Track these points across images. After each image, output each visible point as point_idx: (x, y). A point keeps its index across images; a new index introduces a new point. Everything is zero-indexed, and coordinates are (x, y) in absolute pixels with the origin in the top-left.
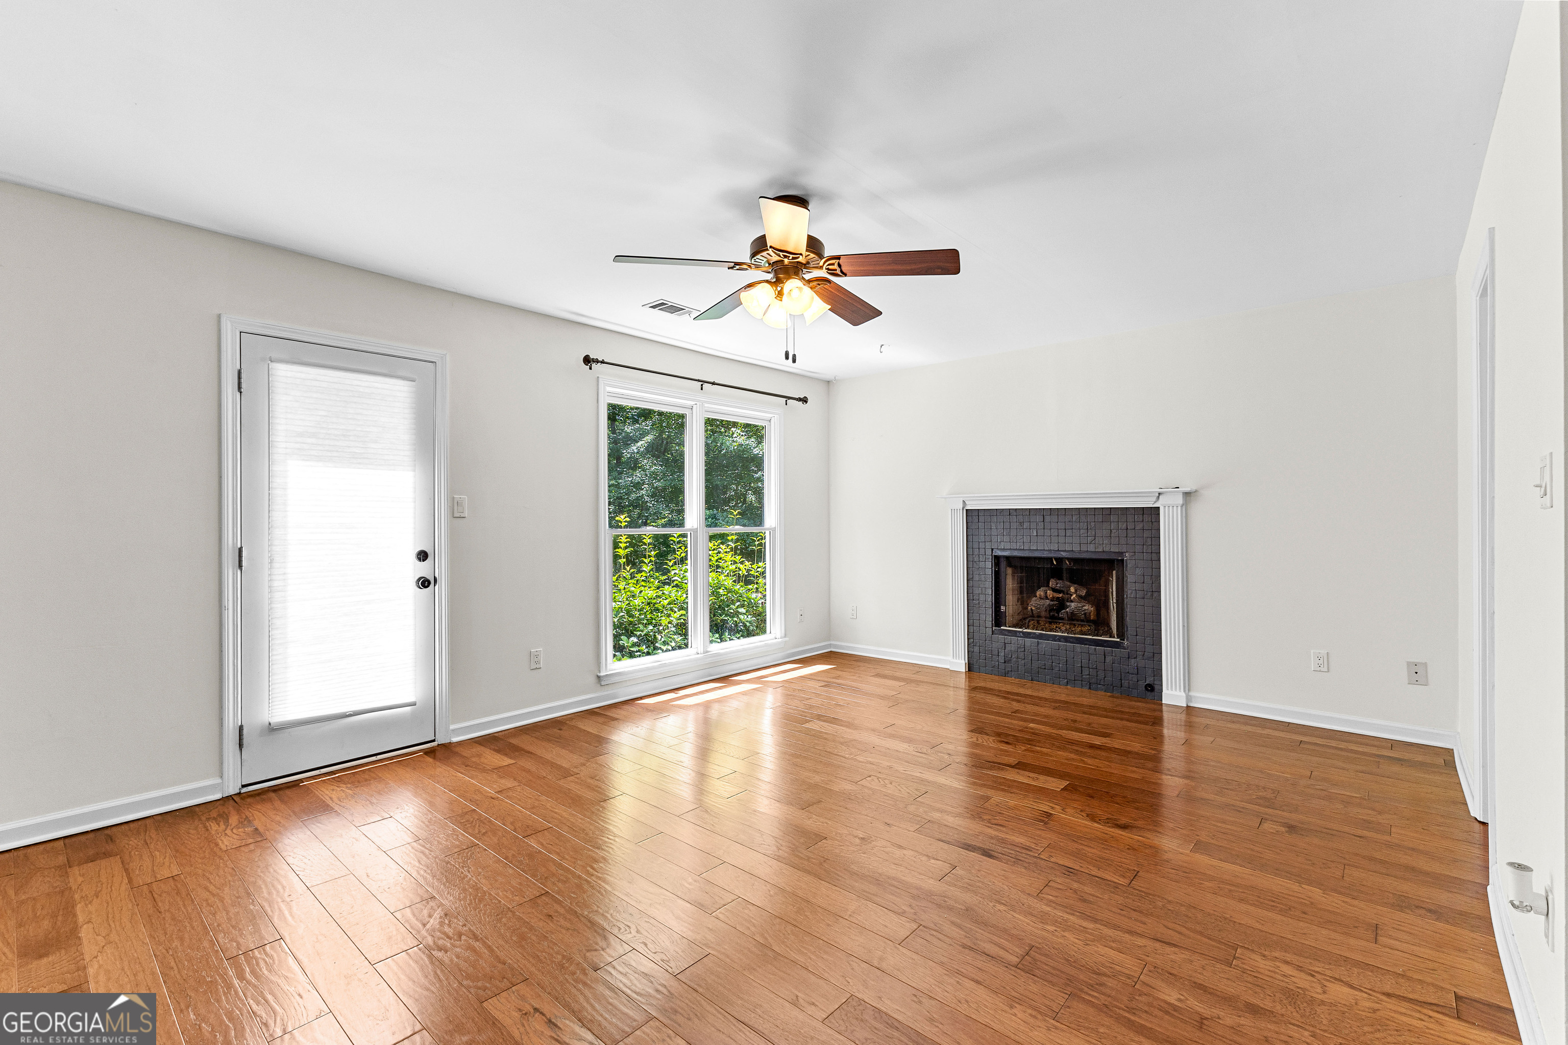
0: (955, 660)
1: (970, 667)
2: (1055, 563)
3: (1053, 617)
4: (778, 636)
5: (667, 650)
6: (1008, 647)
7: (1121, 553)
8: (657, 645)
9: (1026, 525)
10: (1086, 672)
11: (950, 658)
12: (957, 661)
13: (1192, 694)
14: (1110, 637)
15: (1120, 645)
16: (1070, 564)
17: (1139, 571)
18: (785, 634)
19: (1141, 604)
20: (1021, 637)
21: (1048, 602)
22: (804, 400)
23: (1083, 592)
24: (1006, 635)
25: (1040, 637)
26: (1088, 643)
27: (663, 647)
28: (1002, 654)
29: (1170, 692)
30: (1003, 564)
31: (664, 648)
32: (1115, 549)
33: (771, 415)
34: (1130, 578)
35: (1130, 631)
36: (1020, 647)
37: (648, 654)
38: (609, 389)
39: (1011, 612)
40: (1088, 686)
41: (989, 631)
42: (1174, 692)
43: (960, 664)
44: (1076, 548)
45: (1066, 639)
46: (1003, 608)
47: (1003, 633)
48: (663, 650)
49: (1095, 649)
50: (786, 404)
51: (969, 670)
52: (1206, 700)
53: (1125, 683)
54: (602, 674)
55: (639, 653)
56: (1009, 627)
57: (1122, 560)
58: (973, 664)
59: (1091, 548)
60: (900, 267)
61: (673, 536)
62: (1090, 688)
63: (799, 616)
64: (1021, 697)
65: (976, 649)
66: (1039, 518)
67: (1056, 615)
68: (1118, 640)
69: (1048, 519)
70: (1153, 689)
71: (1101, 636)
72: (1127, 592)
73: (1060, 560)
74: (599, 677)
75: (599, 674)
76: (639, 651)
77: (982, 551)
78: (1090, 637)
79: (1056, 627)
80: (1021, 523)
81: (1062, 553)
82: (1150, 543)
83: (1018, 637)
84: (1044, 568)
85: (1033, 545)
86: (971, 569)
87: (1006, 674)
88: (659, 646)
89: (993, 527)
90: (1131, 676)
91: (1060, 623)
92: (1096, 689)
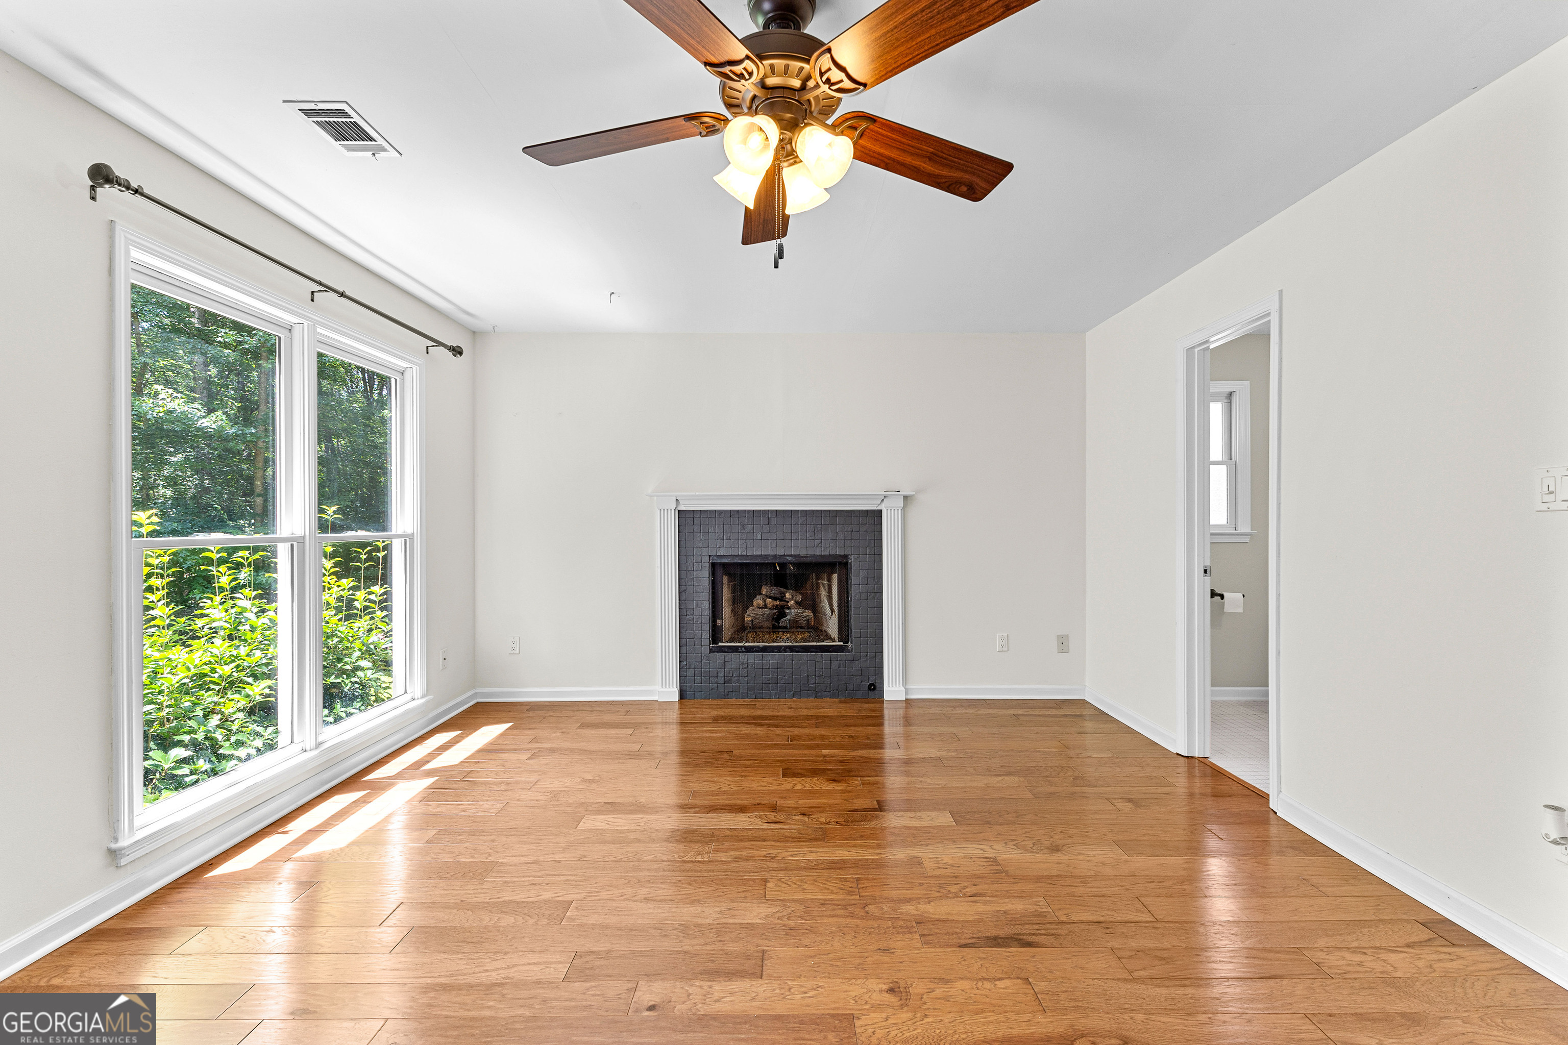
0: (664, 689)
1: (682, 696)
2: (778, 568)
3: (774, 627)
4: (418, 694)
5: (249, 757)
6: (729, 666)
7: (846, 557)
8: (221, 751)
9: (749, 528)
10: (812, 680)
11: (658, 688)
12: (668, 689)
13: (909, 686)
14: (833, 642)
15: (844, 648)
16: (794, 569)
17: (862, 574)
18: (427, 690)
19: (865, 606)
20: (743, 652)
21: (767, 611)
22: (457, 351)
23: (799, 598)
24: (726, 652)
25: (764, 649)
26: (813, 650)
27: (236, 753)
28: (722, 674)
29: (891, 688)
30: (719, 571)
31: (242, 752)
32: (840, 552)
33: (405, 365)
34: (854, 580)
35: (854, 633)
36: (742, 664)
37: (214, 772)
38: (136, 254)
39: (727, 625)
40: (814, 695)
41: (706, 650)
42: (894, 688)
43: (672, 694)
44: (802, 552)
45: (792, 649)
46: (719, 622)
47: (722, 650)
48: (239, 759)
49: (822, 655)
50: (427, 353)
51: (680, 698)
52: (923, 690)
53: (850, 686)
54: (124, 842)
55: (194, 777)
56: (727, 642)
57: (847, 562)
58: (686, 691)
59: (818, 552)
60: (928, 167)
61: (209, 550)
62: (816, 697)
63: (441, 660)
64: (770, 719)
65: (690, 672)
66: (763, 520)
67: (777, 624)
68: (842, 643)
69: (772, 521)
70: (875, 688)
71: (823, 642)
72: (851, 594)
73: (783, 565)
74: (114, 854)
75: (114, 846)
76: (192, 773)
77: (697, 559)
78: (815, 644)
79: (777, 637)
80: (744, 526)
81: (787, 558)
82: (873, 545)
83: (740, 652)
84: (767, 574)
85: (757, 550)
86: (683, 580)
87: (726, 696)
88: (228, 752)
89: (711, 530)
90: (855, 678)
91: (779, 632)
92: (822, 697)
